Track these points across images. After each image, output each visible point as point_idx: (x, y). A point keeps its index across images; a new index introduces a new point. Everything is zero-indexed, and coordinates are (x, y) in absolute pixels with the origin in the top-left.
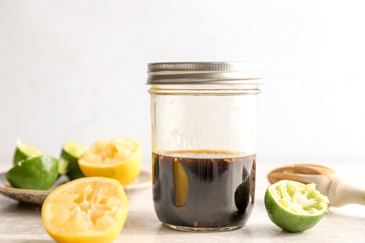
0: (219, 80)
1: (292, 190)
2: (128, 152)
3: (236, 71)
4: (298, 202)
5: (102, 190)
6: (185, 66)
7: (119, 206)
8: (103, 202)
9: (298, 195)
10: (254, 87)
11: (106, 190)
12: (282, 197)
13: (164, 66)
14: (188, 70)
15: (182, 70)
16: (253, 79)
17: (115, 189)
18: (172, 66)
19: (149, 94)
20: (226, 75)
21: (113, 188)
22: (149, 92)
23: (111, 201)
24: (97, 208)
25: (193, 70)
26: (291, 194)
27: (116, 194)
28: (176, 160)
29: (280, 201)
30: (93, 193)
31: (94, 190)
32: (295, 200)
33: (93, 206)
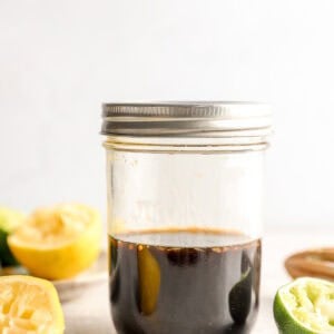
0: (204, 132)
1: (315, 292)
2: (78, 226)
3: (230, 118)
4: (324, 312)
5: (25, 296)
6: (154, 110)
7: (49, 323)
8: (27, 315)
9: (323, 301)
10: (258, 140)
11: (31, 298)
12: (299, 305)
13: (124, 109)
14: (158, 116)
15: (150, 115)
16: (257, 129)
17: (46, 295)
18: (136, 110)
19: (104, 150)
20: (216, 123)
21: (43, 293)
22: (104, 145)
23: (37, 315)
24: (18, 325)
25: (166, 116)
26: (313, 299)
27: (46, 304)
28: (141, 248)
29: (295, 313)
30: (12, 301)
31: (15, 296)
32: (318, 310)
33: (11, 323)
